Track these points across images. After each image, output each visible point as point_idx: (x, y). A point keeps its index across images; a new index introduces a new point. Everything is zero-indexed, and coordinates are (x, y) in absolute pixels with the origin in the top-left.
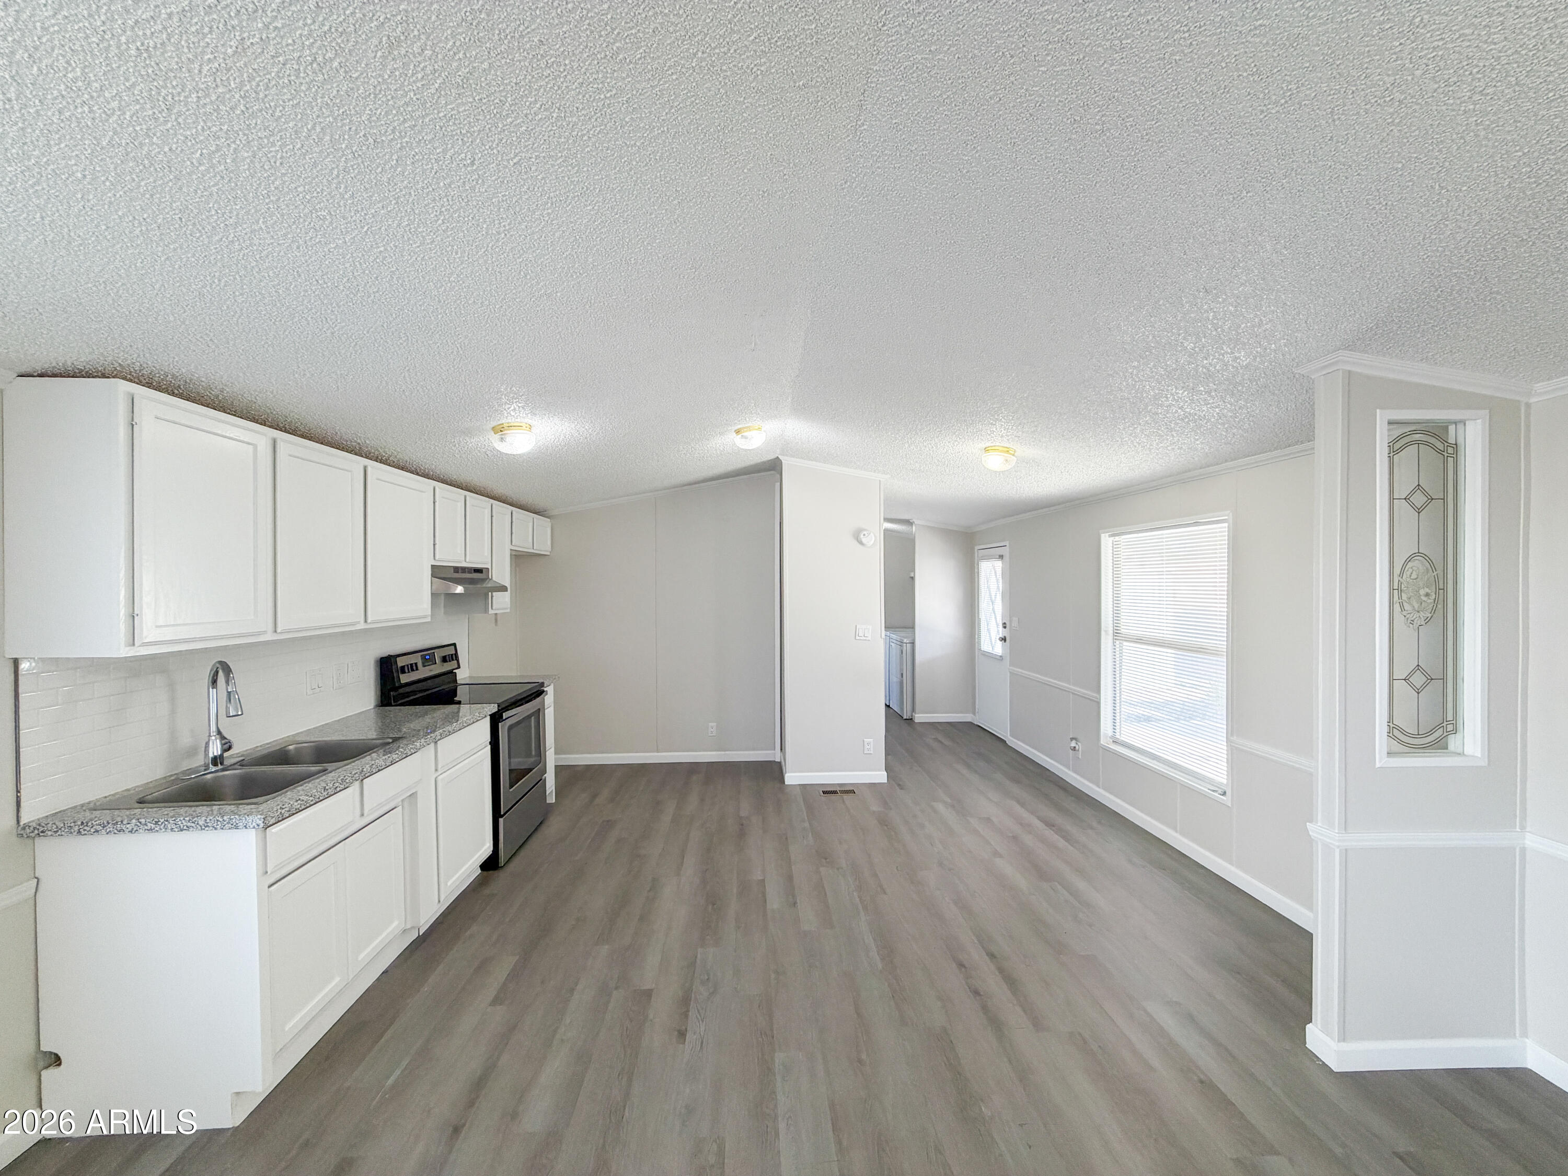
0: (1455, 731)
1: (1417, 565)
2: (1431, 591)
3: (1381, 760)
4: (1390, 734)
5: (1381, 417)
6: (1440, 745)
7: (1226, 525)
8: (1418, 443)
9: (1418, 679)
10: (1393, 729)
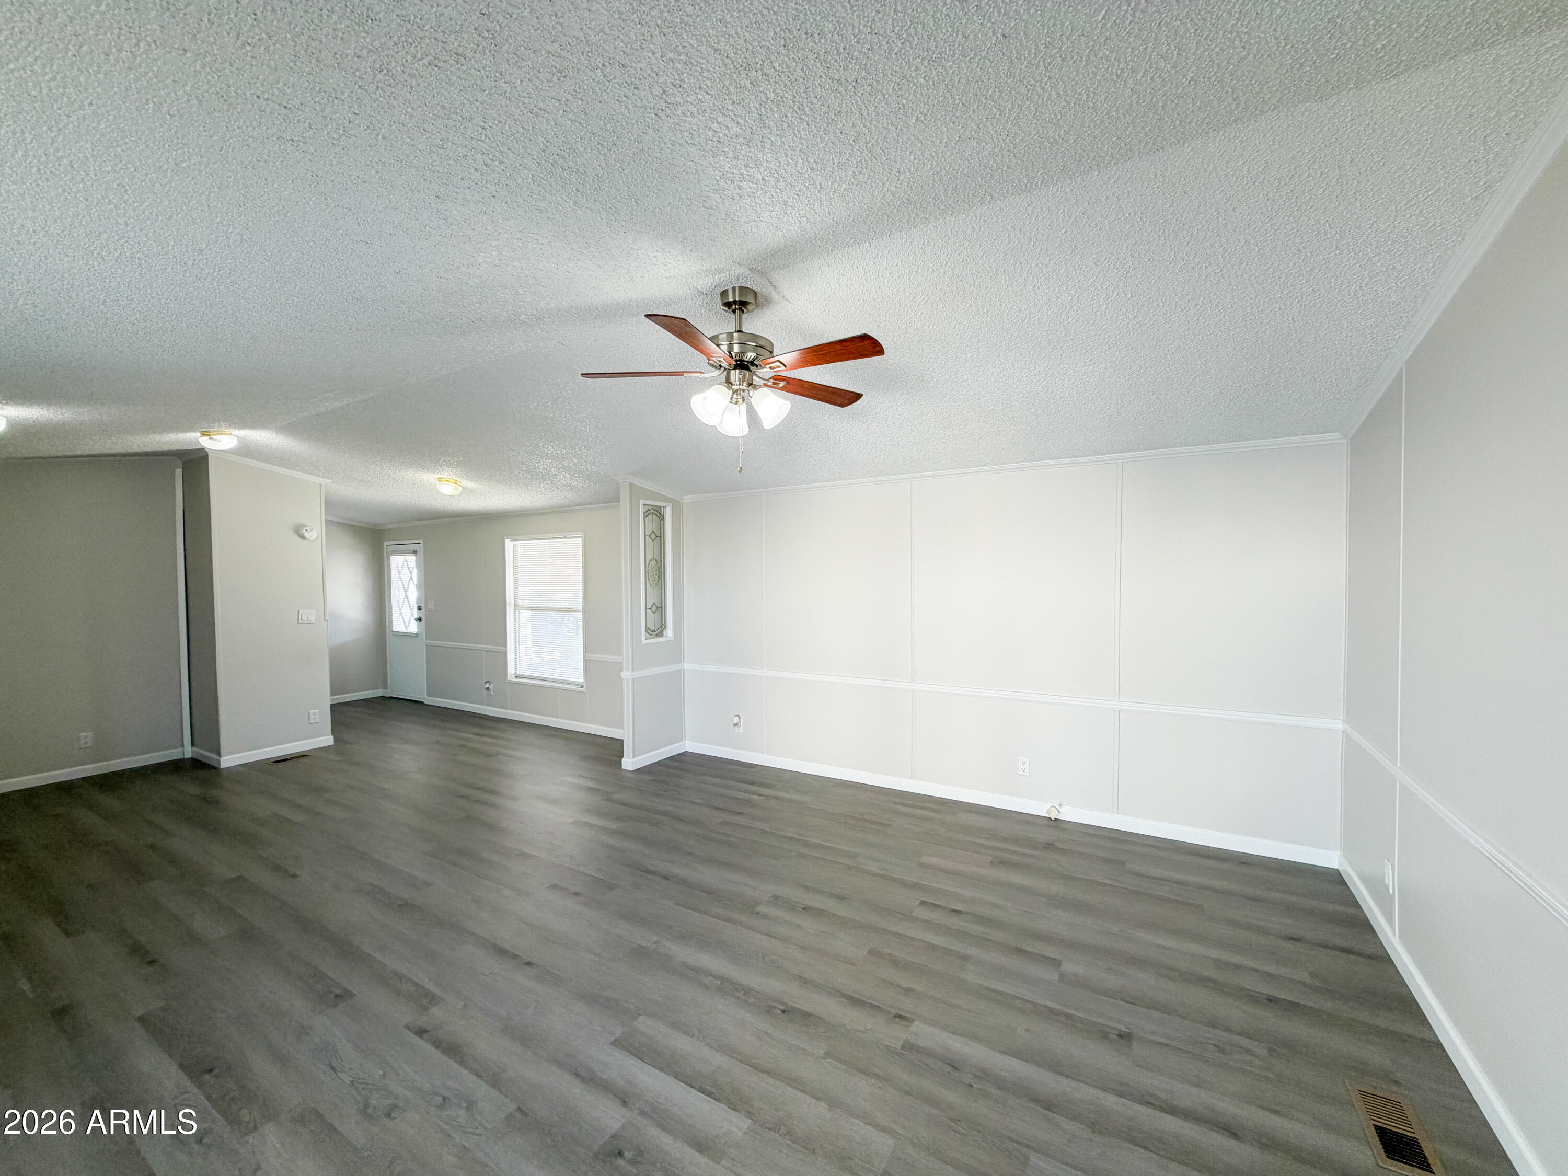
0: (665, 628)
1: (653, 562)
2: (657, 573)
3: (644, 641)
4: (646, 632)
5: (641, 502)
6: (660, 634)
7: (580, 539)
8: (653, 513)
9: (654, 608)
10: (647, 629)
